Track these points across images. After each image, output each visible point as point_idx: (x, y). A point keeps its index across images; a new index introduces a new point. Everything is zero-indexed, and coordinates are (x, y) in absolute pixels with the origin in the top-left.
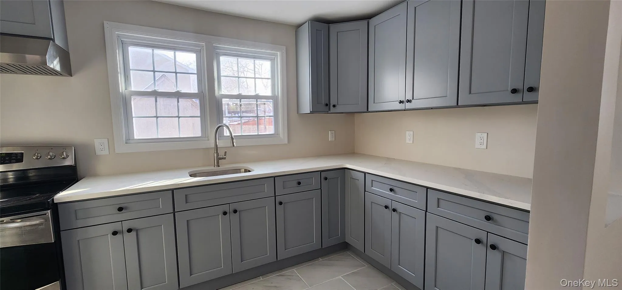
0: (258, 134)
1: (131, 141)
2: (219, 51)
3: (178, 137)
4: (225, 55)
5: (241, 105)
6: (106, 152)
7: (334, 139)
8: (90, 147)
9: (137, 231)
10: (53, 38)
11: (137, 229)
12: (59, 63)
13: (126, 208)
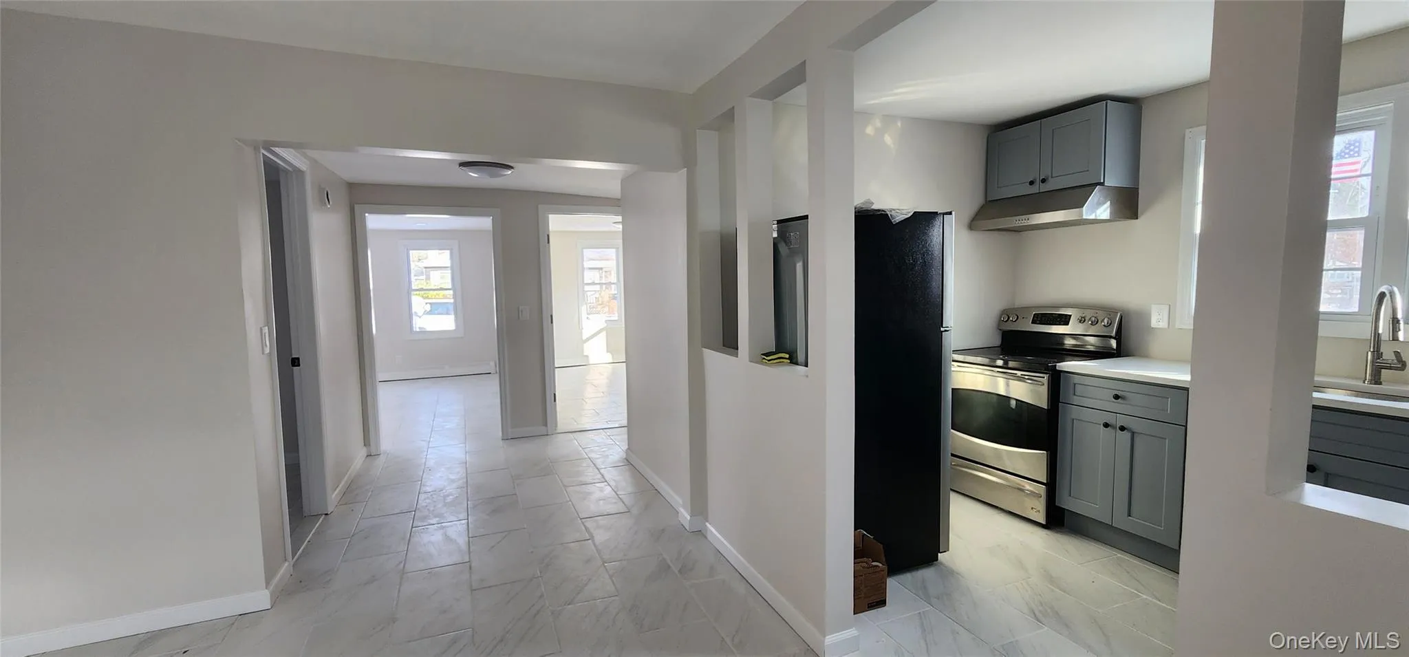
6: (1164, 326)
8: (1144, 317)
9: (1133, 433)
10: (1102, 181)
11: (1134, 431)
12: (1109, 209)
13: (1123, 398)
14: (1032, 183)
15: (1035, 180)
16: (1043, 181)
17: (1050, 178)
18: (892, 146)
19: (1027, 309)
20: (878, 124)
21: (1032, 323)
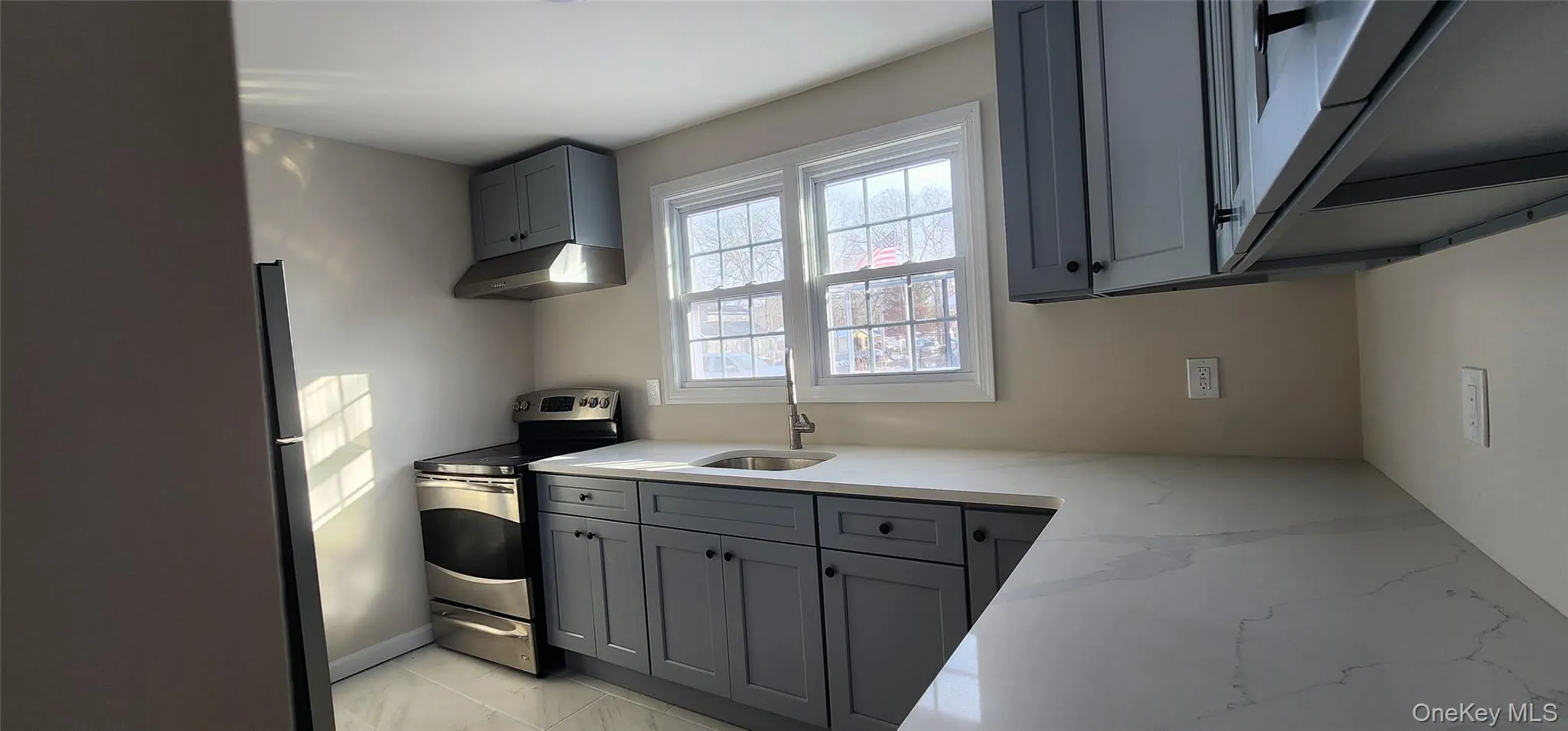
0: (914, 370)
1: (687, 385)
2: (818, 175)
3: (751, 376)
4: (834, 179)
5: (868, 297)
6: (658, 403)
7: (1212, 392)
8: (643, 392)
9: (601, 540)
10: (572, 238)
11: (602, 537)
12: (586, 272)
13: (589, 497)
14: (513, 239)
15: (517, 236)
16: (523, 237)
17: (529, 234)
18: (300, 175)
19: (538, 394)
20: (267, 138)
21: (541, 410)
